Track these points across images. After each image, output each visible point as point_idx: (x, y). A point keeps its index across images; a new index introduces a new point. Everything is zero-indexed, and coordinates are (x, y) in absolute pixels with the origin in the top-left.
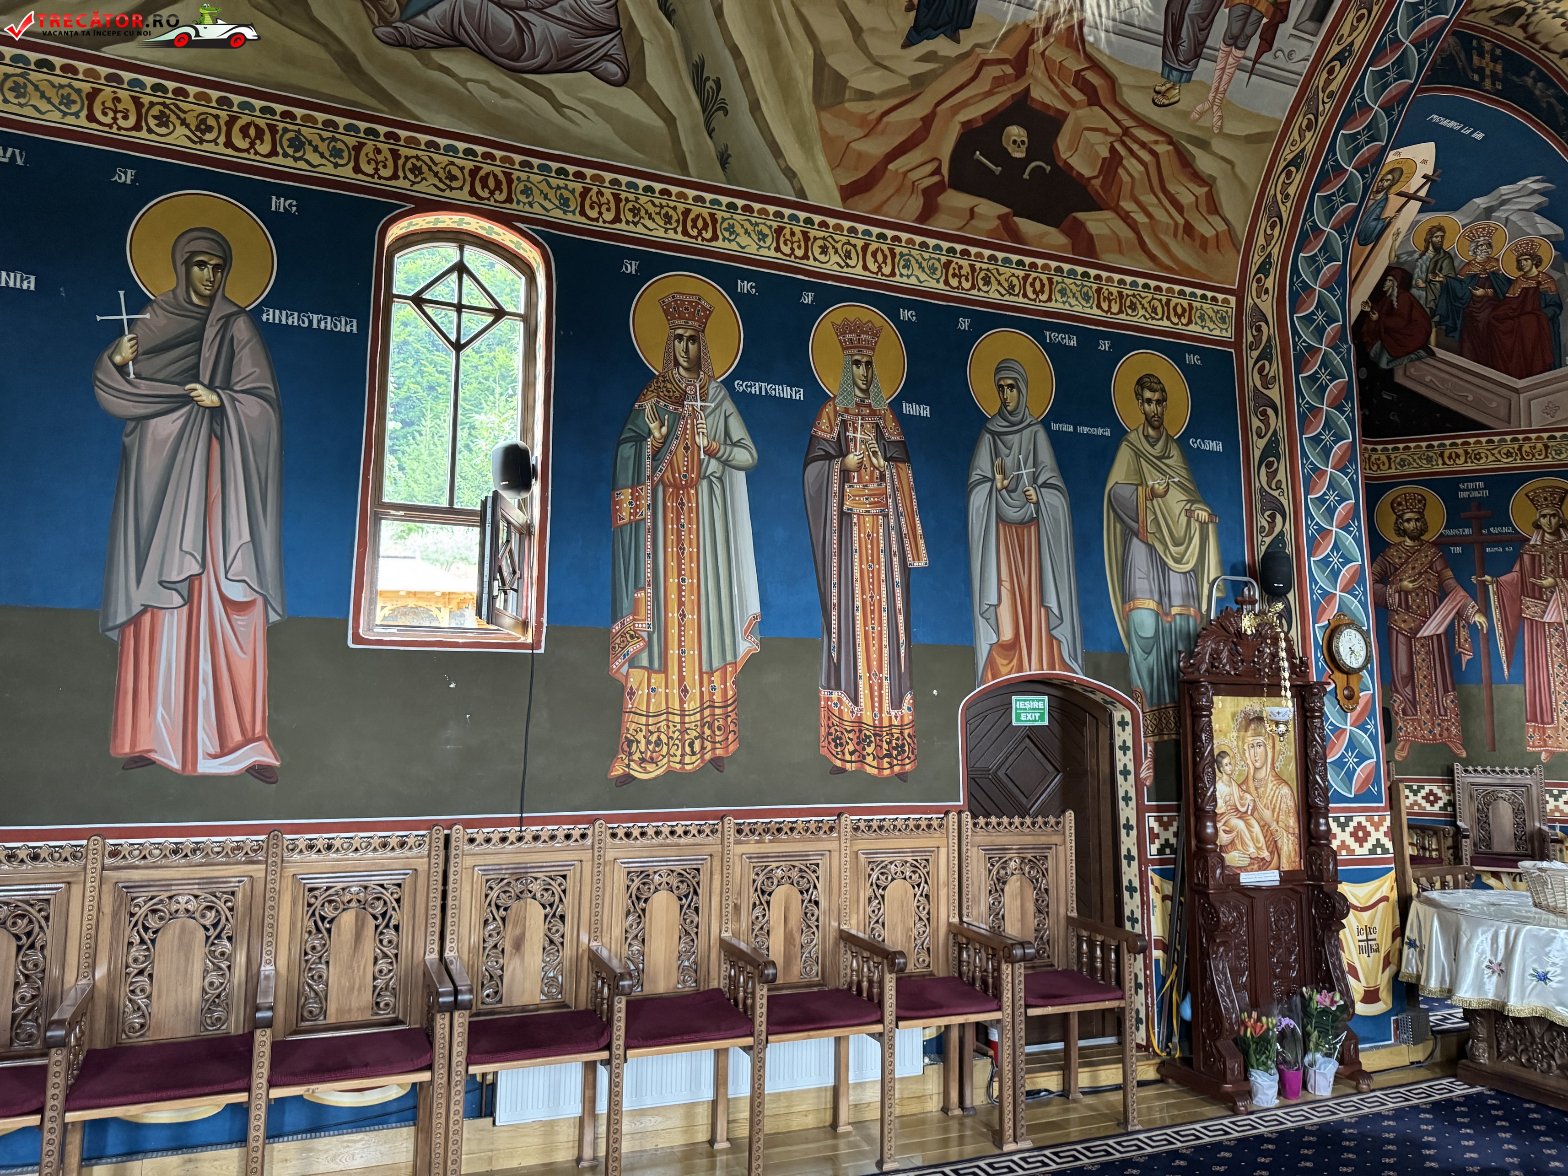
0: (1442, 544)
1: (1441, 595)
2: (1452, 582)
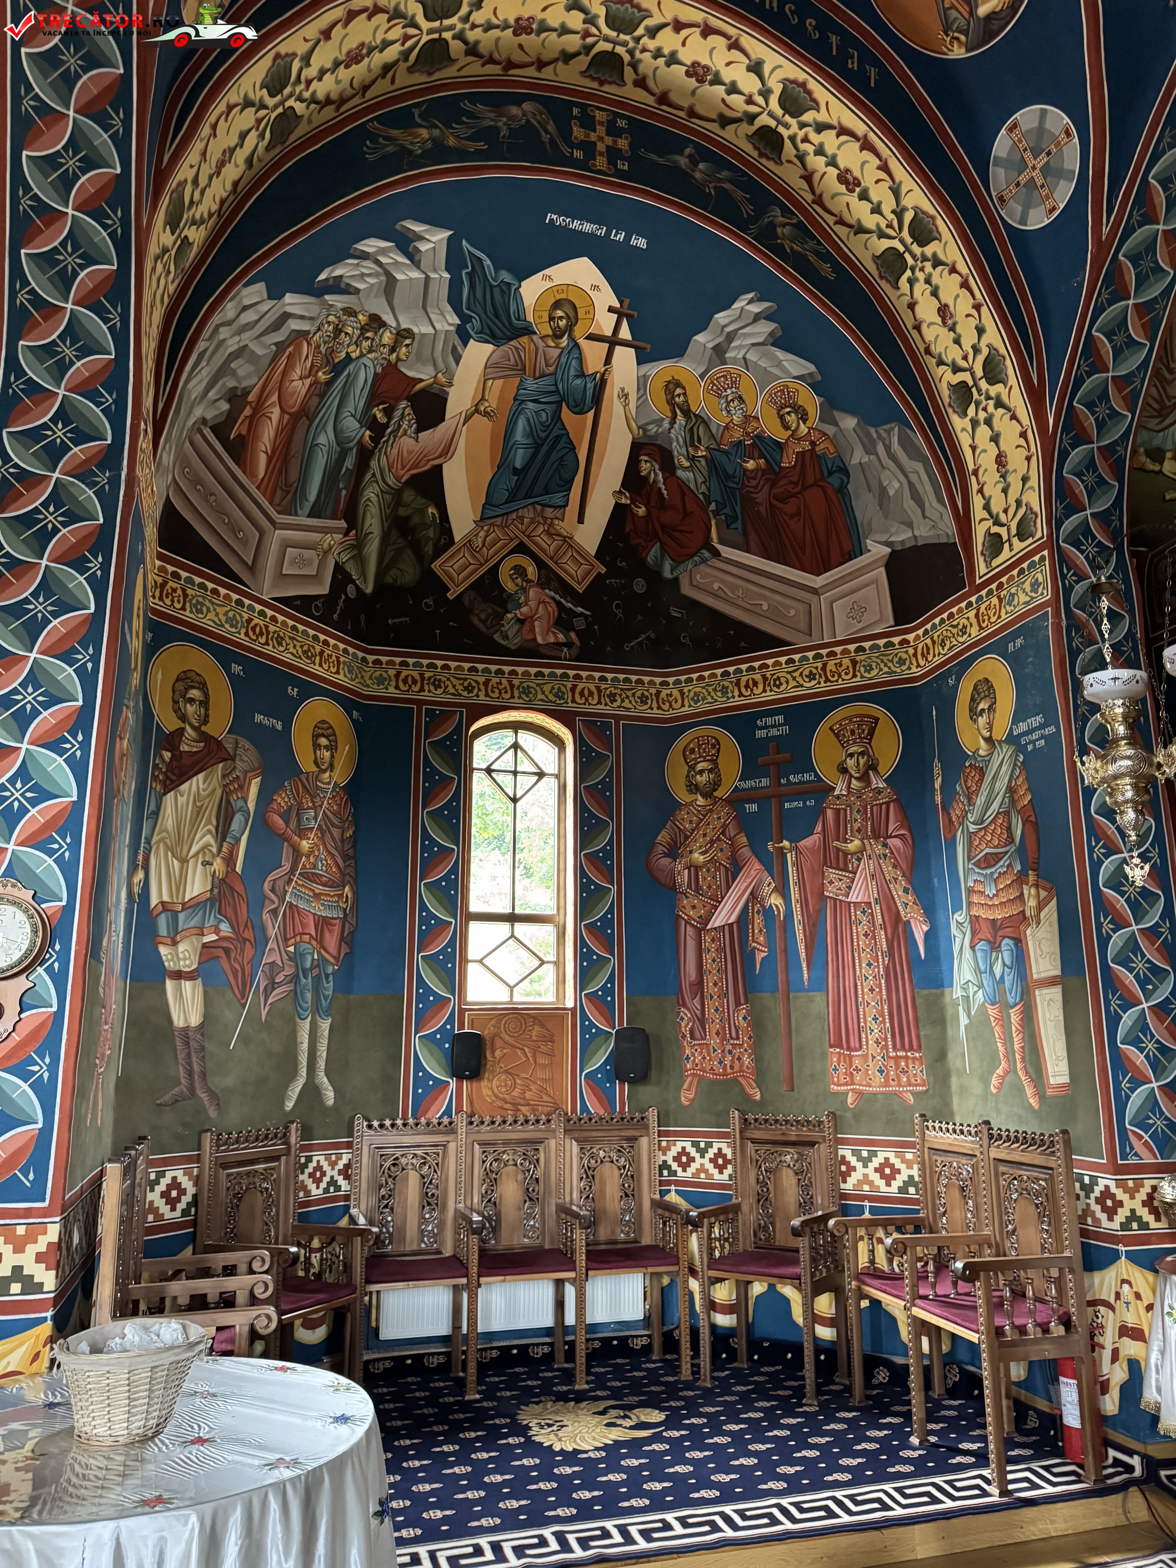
0: (736, 801)
1: (735, 869)
2: (746, 852)
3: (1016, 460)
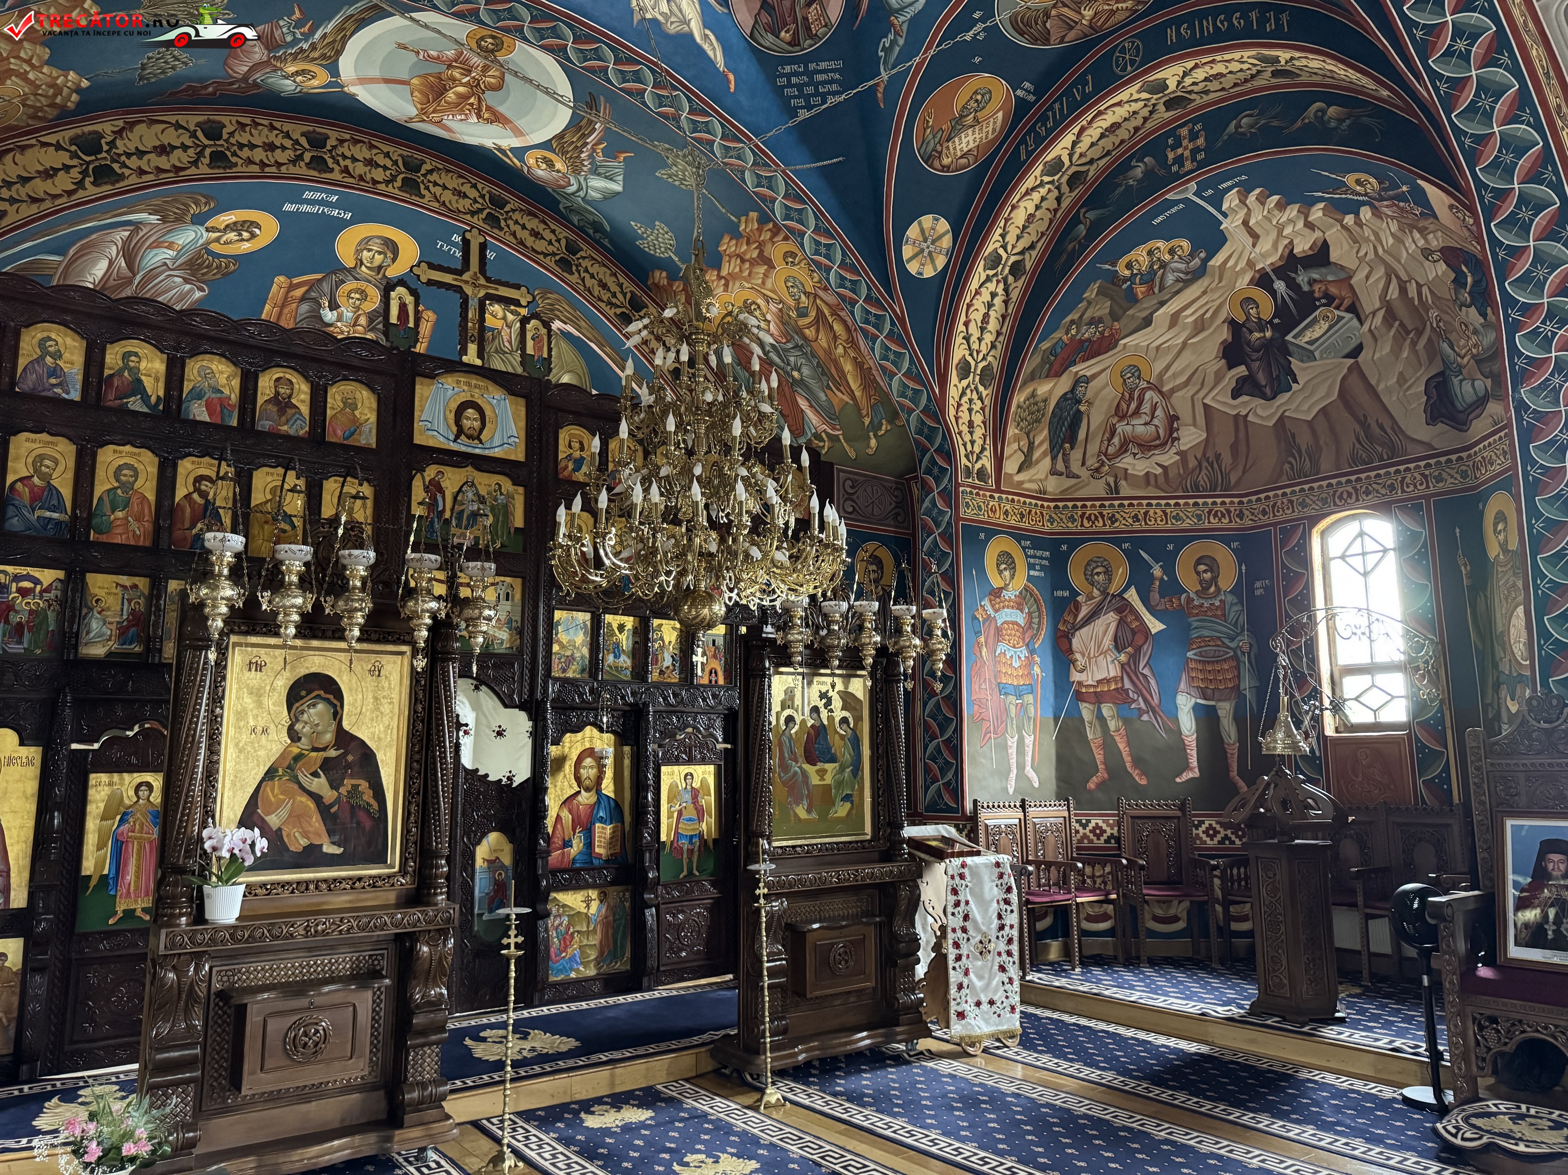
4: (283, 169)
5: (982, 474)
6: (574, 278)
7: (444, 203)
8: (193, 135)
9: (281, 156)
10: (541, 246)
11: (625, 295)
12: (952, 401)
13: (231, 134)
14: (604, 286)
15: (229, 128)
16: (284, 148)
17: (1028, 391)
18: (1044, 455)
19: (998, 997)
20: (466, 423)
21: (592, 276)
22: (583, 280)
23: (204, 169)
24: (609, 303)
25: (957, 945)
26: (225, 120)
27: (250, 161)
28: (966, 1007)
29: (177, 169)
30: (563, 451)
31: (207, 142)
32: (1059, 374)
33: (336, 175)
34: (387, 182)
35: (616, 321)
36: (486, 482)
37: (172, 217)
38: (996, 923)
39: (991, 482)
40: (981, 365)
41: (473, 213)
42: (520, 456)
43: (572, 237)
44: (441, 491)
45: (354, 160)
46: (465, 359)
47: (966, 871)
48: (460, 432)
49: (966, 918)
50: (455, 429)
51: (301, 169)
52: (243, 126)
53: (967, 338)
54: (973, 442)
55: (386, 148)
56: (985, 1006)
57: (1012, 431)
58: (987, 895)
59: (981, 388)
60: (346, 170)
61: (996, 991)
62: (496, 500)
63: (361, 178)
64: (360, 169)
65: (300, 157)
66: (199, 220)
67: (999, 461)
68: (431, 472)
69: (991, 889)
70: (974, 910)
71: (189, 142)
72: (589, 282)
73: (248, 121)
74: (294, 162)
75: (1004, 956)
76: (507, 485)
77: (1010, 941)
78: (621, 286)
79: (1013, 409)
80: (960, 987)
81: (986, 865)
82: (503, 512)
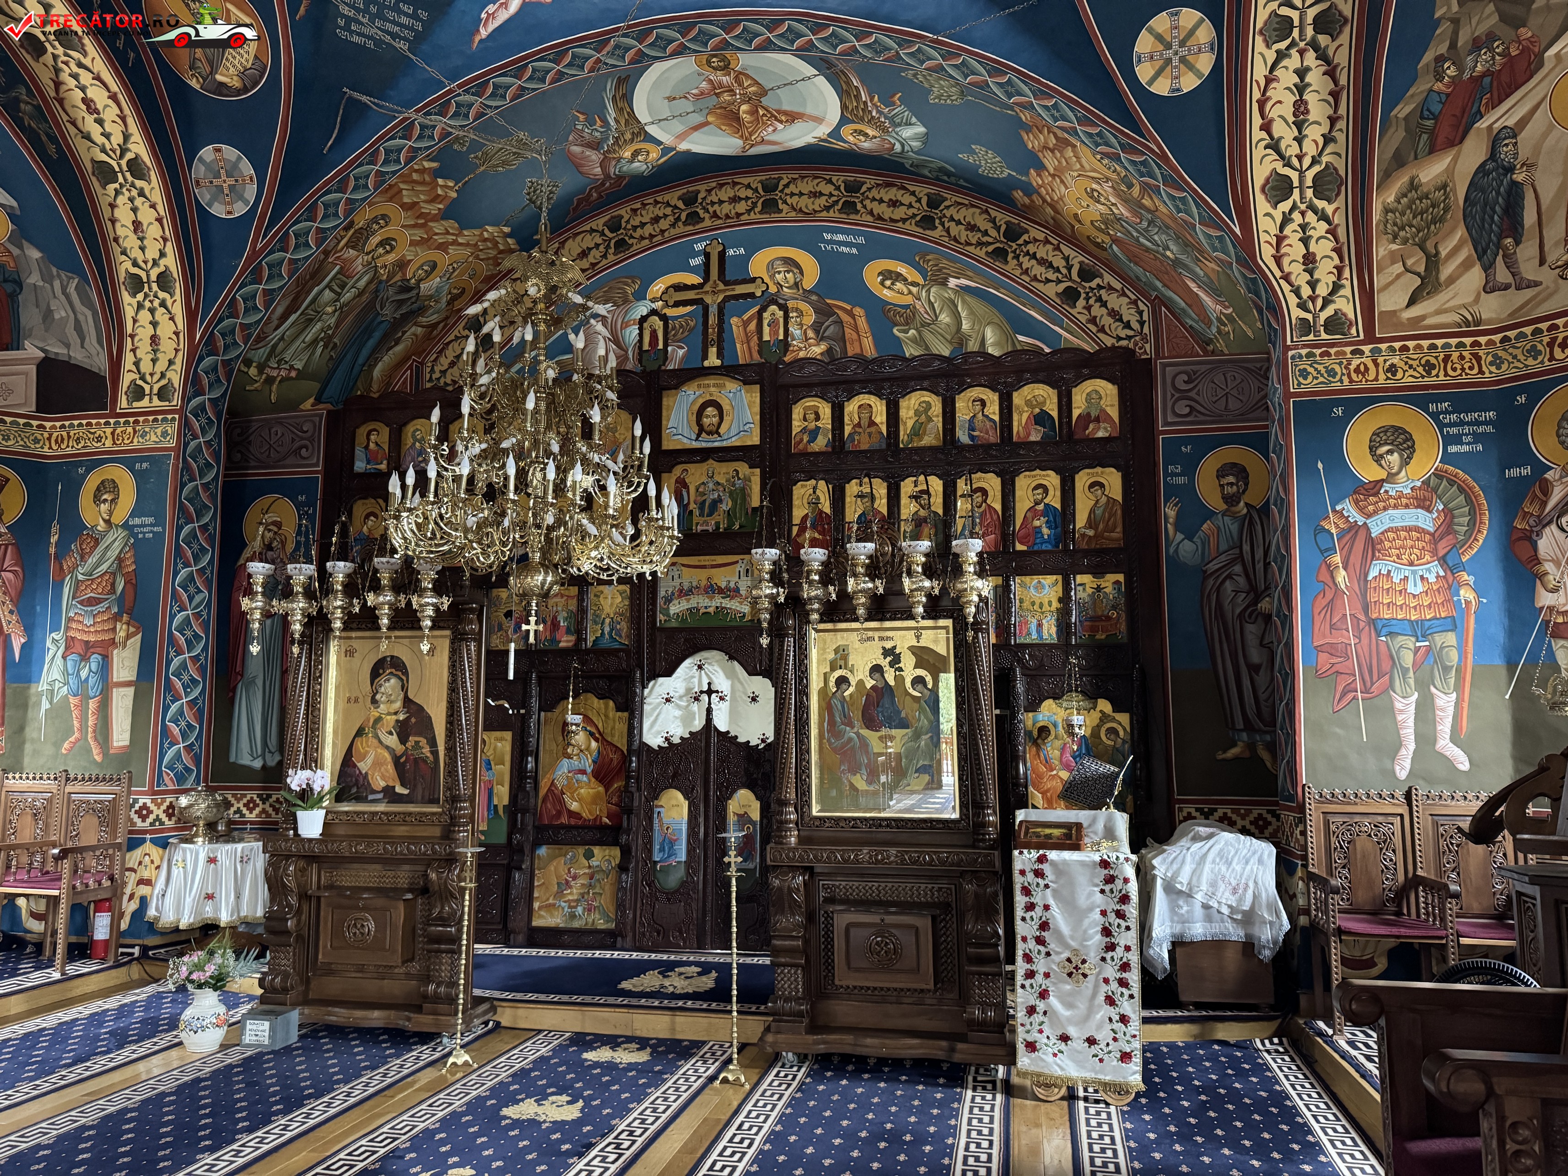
3: (167, 346)
4: (666, 234)
5: (1335, 324)
6: (938, 232)
7: (801, 210)
8: (603, 234)
9: (664, 224)
10: (900, 213)
11: (998, 229)
12: (1264, 237)
13: (628, 222)
14: (972, 228)
15: (626, 217)
16: (665, 216)
17: (1400, 182)
18: (1466, 266)
19: (1103, 1035)
20: (706, 421)
21: (959, 223)
22: (948, 231)
23: (611, 257)
24: (980, 244)
25: (1028, 958)
26: (622, 212)
27: (642, 238)
28: (1042, 1039)
29: (593, 265)
30: (797, 425)
31: (611, 235)
32: (1457, 139)
33: (707, 223)
34: (748, 212)
35: (989, 261)
36: (723, 471)
37: (620, 302)
38: (1097, 940)
39: (1358, 331)
40: (1310, 175)
41: (827, 208)
42: (755, 439)
43: (933, 190)
44: (686, 486)
45: (721, 202)
46: (706, 364)
47: (1046, 868)
48: (701, 429)
49: (1044, 926)
50: (696, 429)
51: (681, 229)
52: (634, 211)
53: (1274, 146)
54: (1313, 284)
55: (746, 181)
56: (1077, 1044)
57: (1381, 250)
58: (1082, 901)
59: (1320, 204)
60: (715, 215)
61: (1099, 1027)
62: (734, 485)
63: (727, 216)
64: (726, 208)
65: (678, 219)
66: (640, 296)
67: (1367, 297)
68: (678, 471)
69: (1090, 895)
70: (1058, 916)
71: (599, 241)
72: (954, 230)
73: (638, 205)
74: (673, 225)
75: (1114, 985)
76: (743, 468)
77: (1125, 967)
78: (993, 221)
79: (1376, 216)
80: (1031, 1010)
81: (1082, 863)
82: (740, 495)
